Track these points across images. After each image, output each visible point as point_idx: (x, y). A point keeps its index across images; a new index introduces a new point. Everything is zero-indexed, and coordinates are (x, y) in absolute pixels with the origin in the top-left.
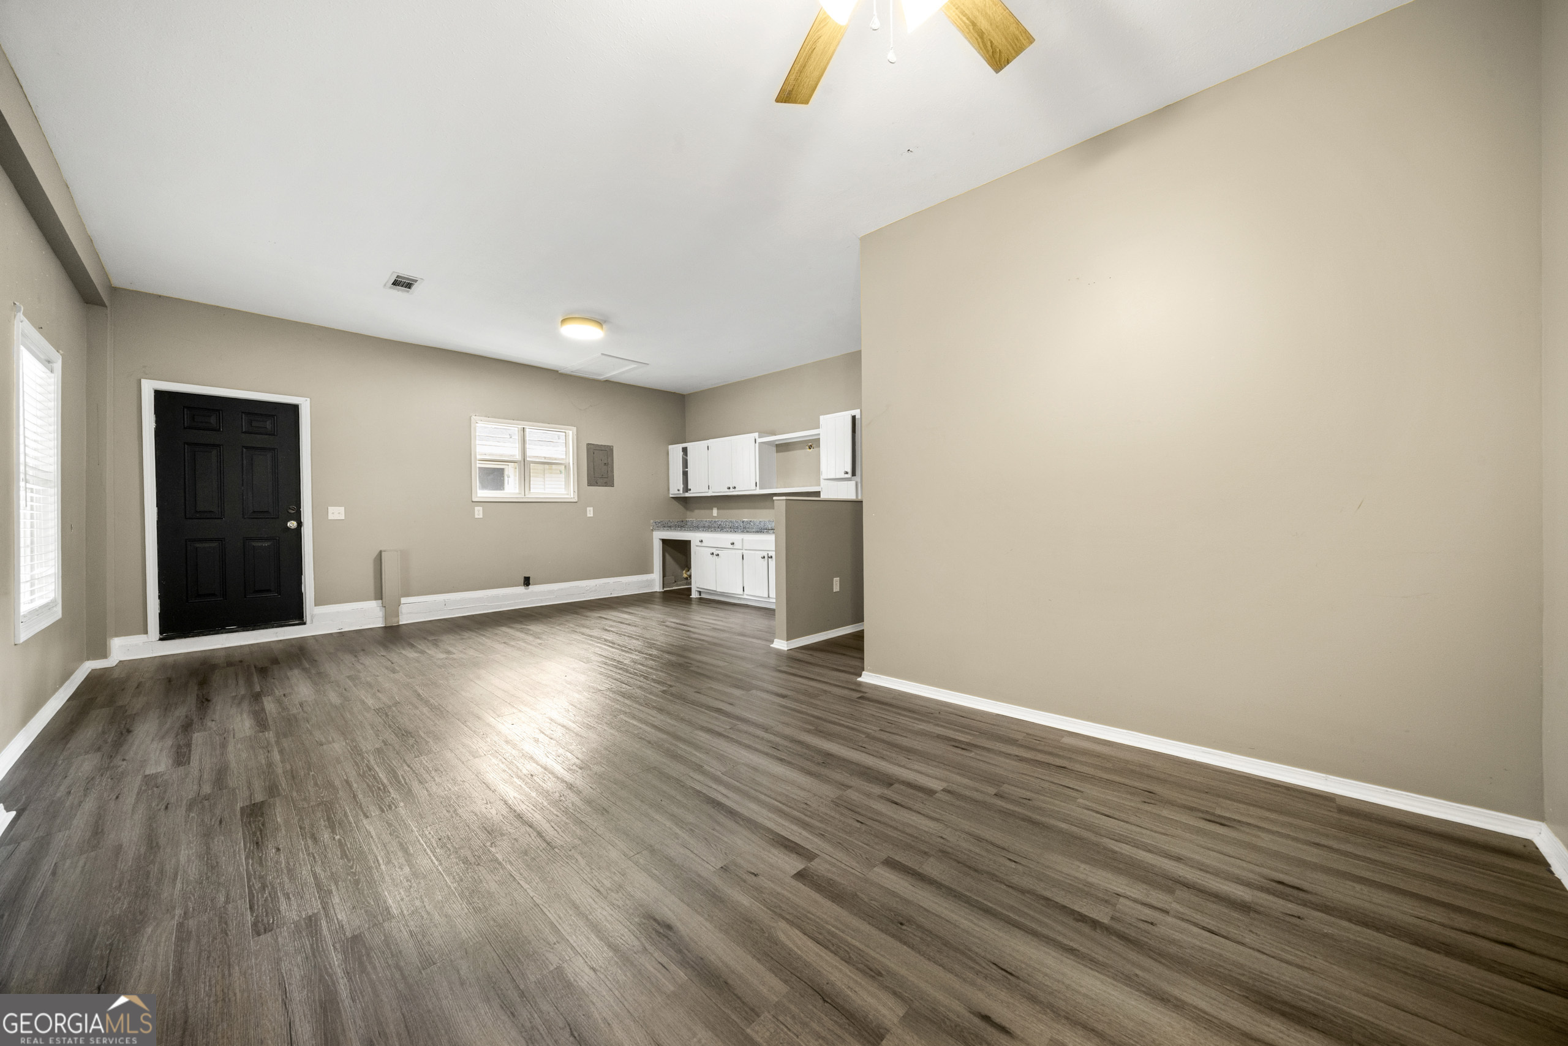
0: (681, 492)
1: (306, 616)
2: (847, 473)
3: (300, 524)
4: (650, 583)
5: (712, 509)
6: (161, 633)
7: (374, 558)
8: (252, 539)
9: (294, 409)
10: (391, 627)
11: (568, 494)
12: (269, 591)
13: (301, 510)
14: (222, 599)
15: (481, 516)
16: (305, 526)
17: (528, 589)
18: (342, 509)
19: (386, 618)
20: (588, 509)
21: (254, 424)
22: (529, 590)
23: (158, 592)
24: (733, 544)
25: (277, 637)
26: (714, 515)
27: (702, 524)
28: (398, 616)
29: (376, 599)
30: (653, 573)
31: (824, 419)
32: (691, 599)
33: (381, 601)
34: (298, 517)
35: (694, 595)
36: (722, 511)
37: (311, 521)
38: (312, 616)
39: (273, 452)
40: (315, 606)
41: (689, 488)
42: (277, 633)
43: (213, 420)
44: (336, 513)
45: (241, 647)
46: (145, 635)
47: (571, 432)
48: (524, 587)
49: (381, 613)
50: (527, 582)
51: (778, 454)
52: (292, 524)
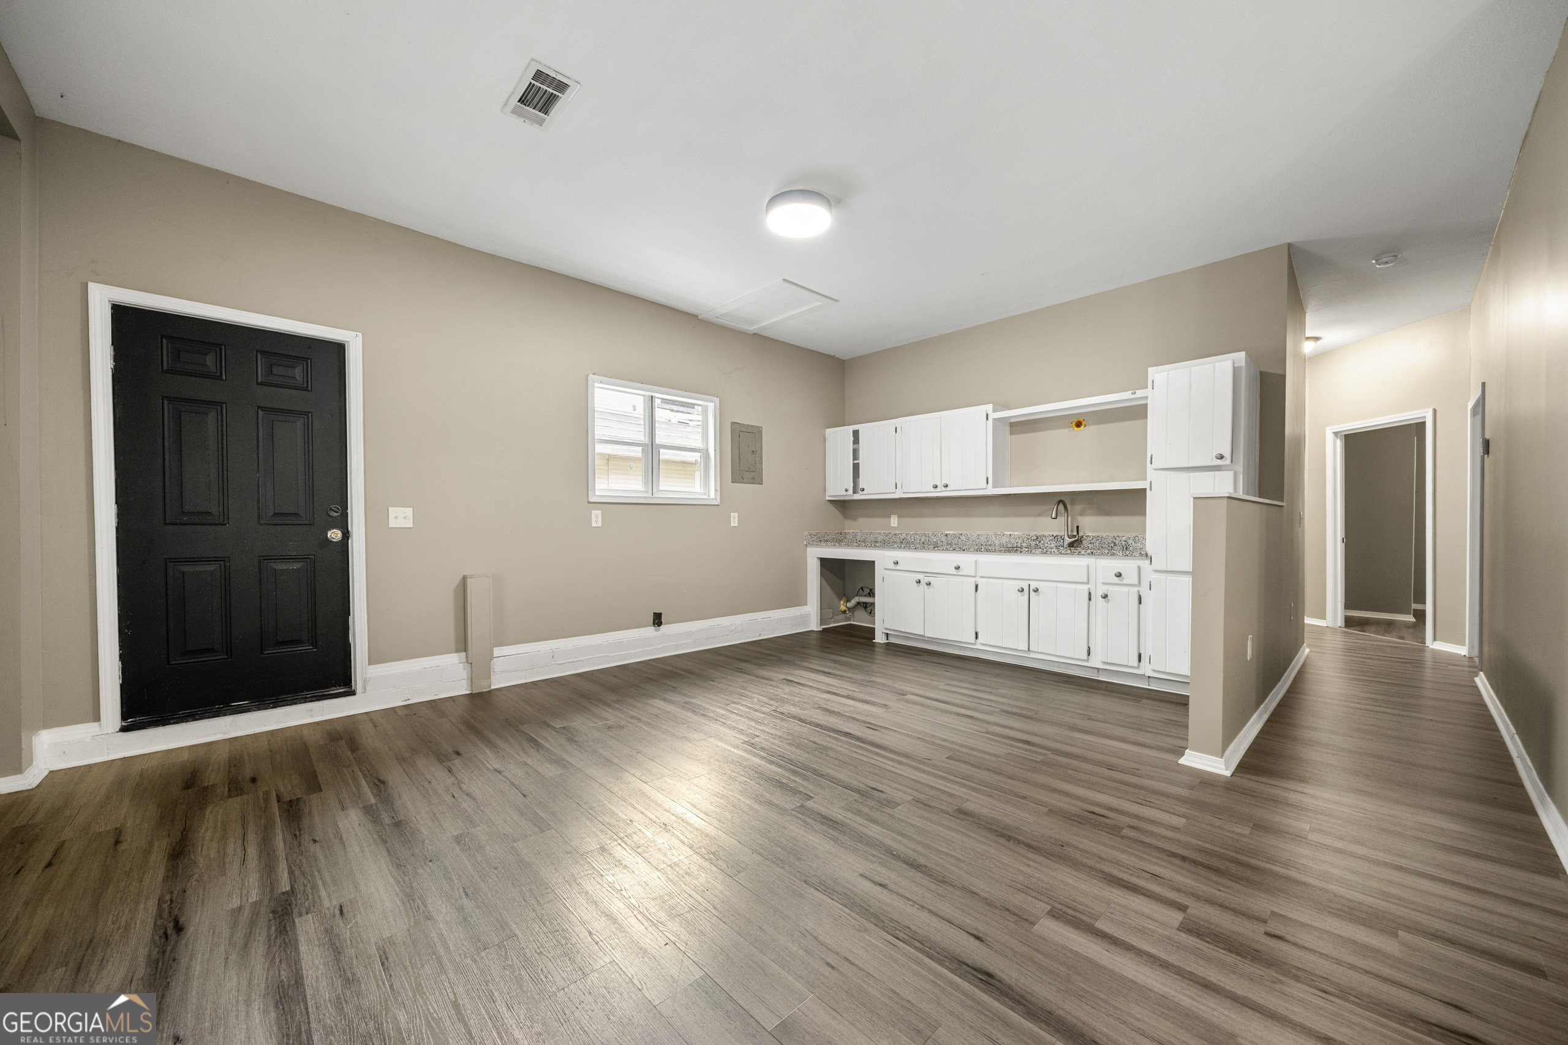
0: (851, 492)
1: (356, 681)
2: (1221, 457)
3: (346, 535)
4: (805, 618)
5: (890, 517)
6: (124, 717)
7: (454, 588)
8: (270, 558)
9: (338, 350)
10: (480, 695)
11: (705, 494)
12: (299, 642)
13: (349, 511)
14: (225, 657)
15: (600, 525)
16: (354, 537)
17: (659, 630)
18: (409, 511)
19: (472, 681)
20: (732, 514)
21: (275, 370)
22: (660, 632)
23: (118, 648)
24: (957, 568)
25: (312, 716)
26: (892, 525)
27: (872, 538)
28: (490, 678)
29: (457, 651)
30: (806, 605)
31: (1158, 375)
32: (874, 645)
33: (464, 653)
34: (343, 523)
35: (879, 639)
36: (905, 520)
37: (364, 530)
38: (365, 682)
39: (306, 417)
40: (370, 664)
41: (861, 486)
42: (311, 711)
43: (210, 360)
44: (401, 517)
45: (255, 736)
46: (96, 724)
47: (711, 406)
48: (653, 628)
49: (465, 672)
50: (658, 620)
51: (1014, 437)
52: (335, 535)
